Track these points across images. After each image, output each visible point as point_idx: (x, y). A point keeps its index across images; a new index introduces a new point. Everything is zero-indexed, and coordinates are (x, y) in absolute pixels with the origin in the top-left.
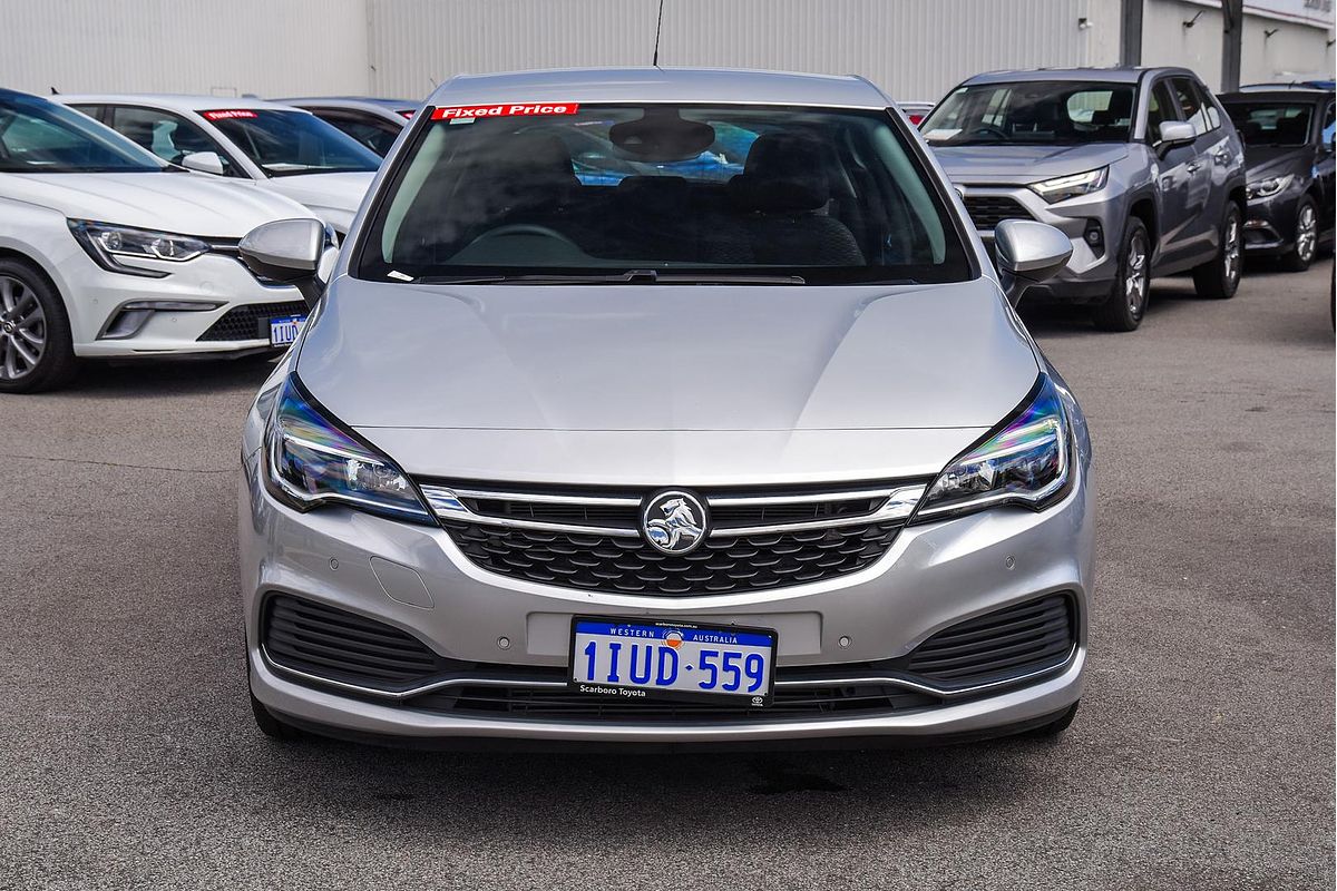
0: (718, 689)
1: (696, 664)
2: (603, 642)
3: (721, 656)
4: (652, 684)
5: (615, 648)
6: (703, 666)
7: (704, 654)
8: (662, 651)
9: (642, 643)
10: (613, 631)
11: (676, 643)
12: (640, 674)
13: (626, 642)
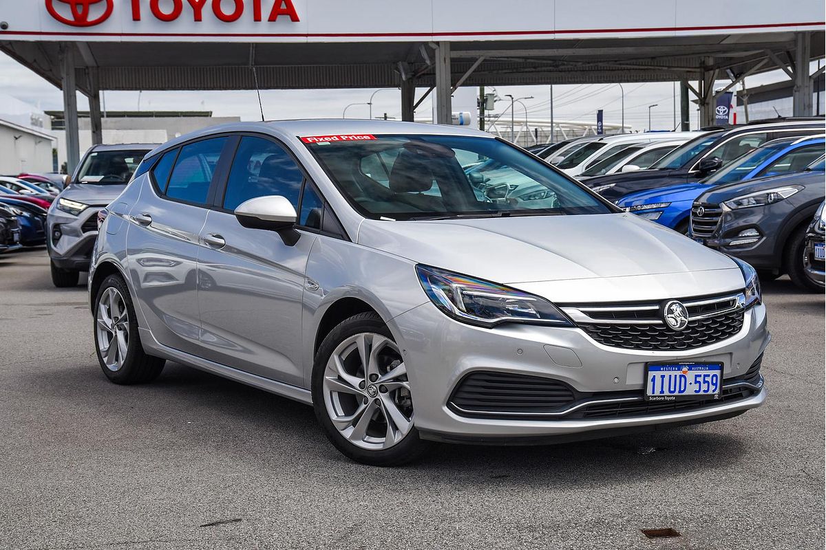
0: (701, 393)
1: (693, 382)
2: (658, 374)
3: (702, 376)
4: (676, 393)
5: (663, 377)
6: (696, 382)
7: (696, 376)
8: (681, 376)
9: (673, 373)
10: (662, 369)
11: (685, 372)
12: (672, 389)
13: (667, 374)
